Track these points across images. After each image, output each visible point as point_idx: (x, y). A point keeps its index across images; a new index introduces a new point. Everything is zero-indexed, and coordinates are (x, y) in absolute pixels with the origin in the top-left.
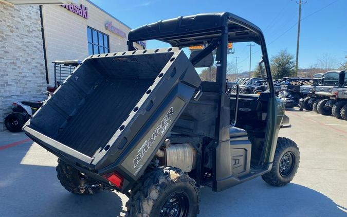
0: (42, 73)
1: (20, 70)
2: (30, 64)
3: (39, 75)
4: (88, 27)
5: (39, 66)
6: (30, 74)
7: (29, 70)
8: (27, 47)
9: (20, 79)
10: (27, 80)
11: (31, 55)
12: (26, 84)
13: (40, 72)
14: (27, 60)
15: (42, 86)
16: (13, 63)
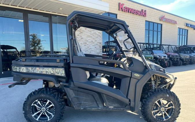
0: (100, 47)
1: (88, 46)
2: (94, 43)
3: (99, 48)
4: (146, 21)
5: (99, 44)
6: (93, 48)
7: (93, 46)
8: (93, 35)
9: (88, 50)
10: (91, 51)
11: (95, 39)
12: (91, 52)
13: (99, 46)
14: (92, 41)
15: (100, 53)
16: (85, 43)
